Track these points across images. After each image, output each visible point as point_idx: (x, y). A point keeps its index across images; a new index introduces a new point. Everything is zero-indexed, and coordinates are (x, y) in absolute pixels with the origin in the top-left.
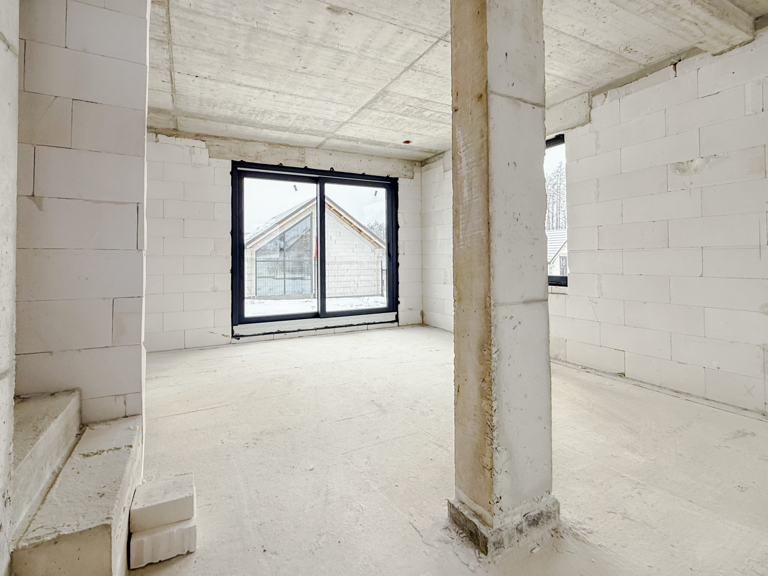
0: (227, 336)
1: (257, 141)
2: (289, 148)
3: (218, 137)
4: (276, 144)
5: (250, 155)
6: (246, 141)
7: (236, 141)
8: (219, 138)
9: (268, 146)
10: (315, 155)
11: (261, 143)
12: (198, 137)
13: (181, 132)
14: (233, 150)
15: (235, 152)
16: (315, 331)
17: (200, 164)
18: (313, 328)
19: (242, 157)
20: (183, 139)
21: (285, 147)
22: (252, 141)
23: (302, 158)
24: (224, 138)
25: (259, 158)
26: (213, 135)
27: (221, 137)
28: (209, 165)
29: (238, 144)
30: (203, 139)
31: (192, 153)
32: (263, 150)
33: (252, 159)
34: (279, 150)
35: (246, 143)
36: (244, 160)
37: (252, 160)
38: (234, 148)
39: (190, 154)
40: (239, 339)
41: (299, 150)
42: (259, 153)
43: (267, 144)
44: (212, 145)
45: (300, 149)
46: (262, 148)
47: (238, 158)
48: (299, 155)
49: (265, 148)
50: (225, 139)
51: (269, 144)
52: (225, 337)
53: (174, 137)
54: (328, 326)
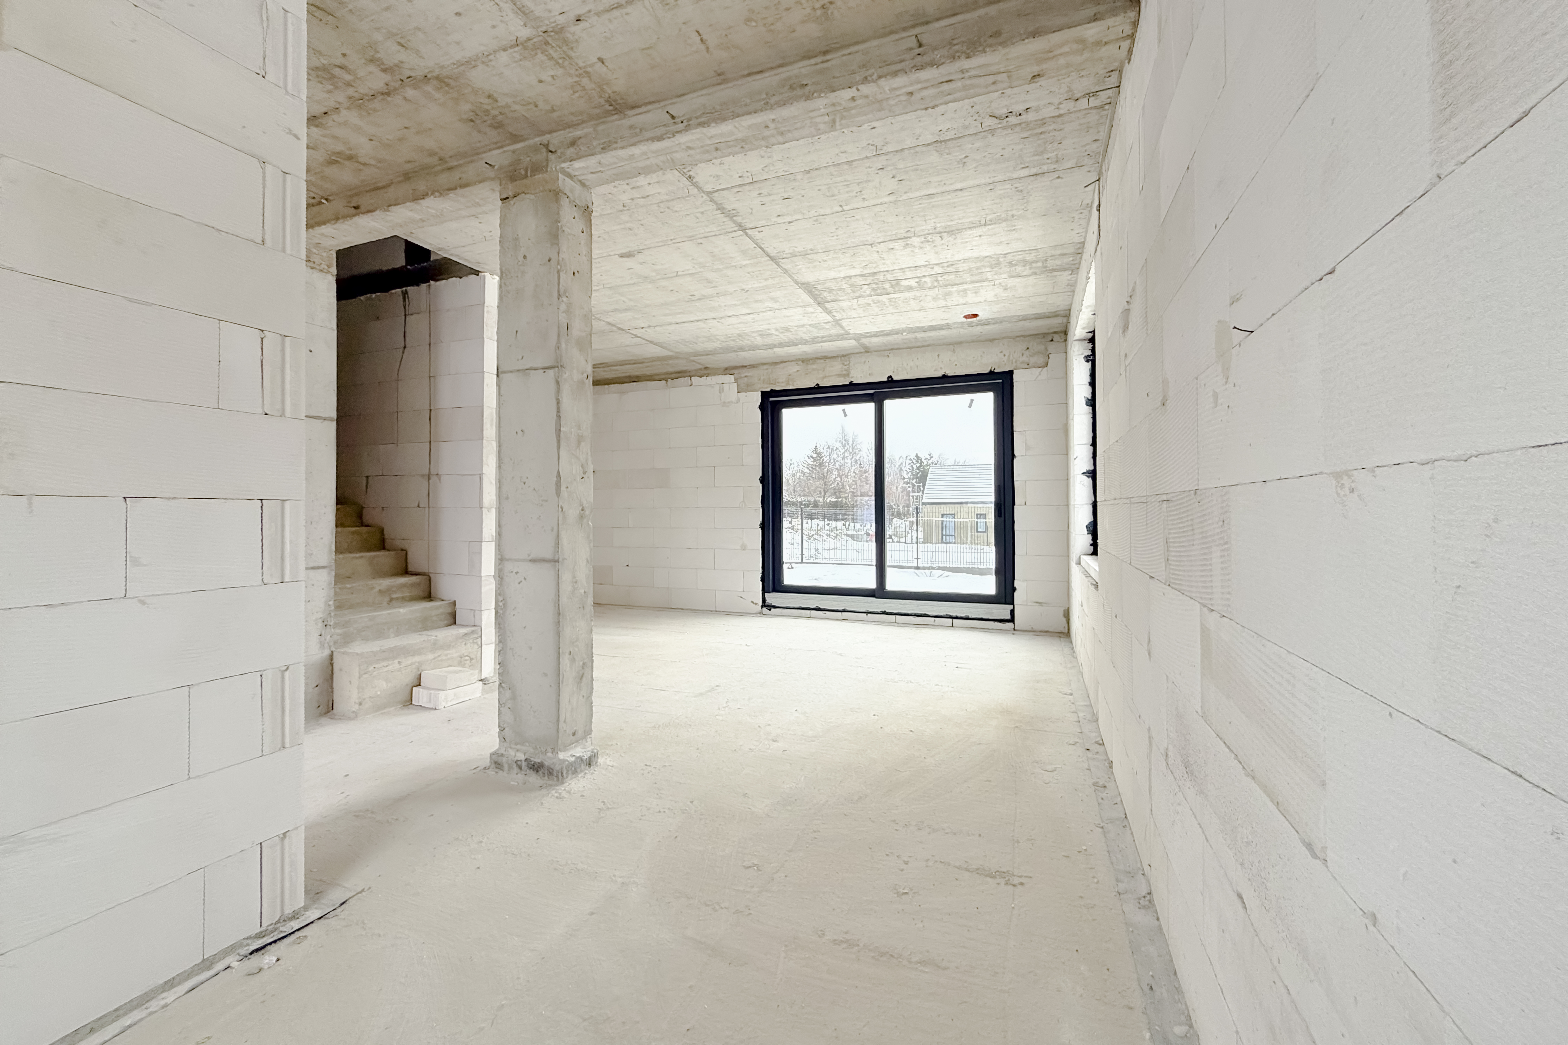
0: (756, 604)
1: (788, 361)
2: (827, 361)
3: (746, 367)
4: (811, 359)
5: (780, 380)
6: (776, 363)
7: (765, 367)
8: (748, 367)
9: (802, 364)
10: (865, 362)
11: (793, 362)
12: (727, 372)
13: (713, 369)
14: (762, 378)
15: (764, 380)
16: (865, 614)
17: (729, 402)
18: (864, 610)
19: (771, 385)
20: (713, 377)
21: (822, 361)
22: (782, 362)
23: (845, 370)
24: (752, 366)
25: (791, 383)
26: (741, 365)
27: (750, 365)
28: (738, 401)
29: (767, 369)
30: (731, 372)
31: (721, 391)
32: (795, 370)
33: (783, 384)
34: (814, 366)
35: (776, 367)
36: (774, 389)
37: (783, 386)
38: (763, 375)
39: (720, 392)
40: (770, 610)
41: (841, 360)
42: (790, 377)
43: (800, 363)
44: (741, 378)
45: (843, 358)
46: (793, 368)
47: (767, 388)
48: (842, 368)
49: (797, 368)
50: (754, 367)
51: (803, 361)
52: (754, 605)
53: (705, 377)
54: (887, 611)
